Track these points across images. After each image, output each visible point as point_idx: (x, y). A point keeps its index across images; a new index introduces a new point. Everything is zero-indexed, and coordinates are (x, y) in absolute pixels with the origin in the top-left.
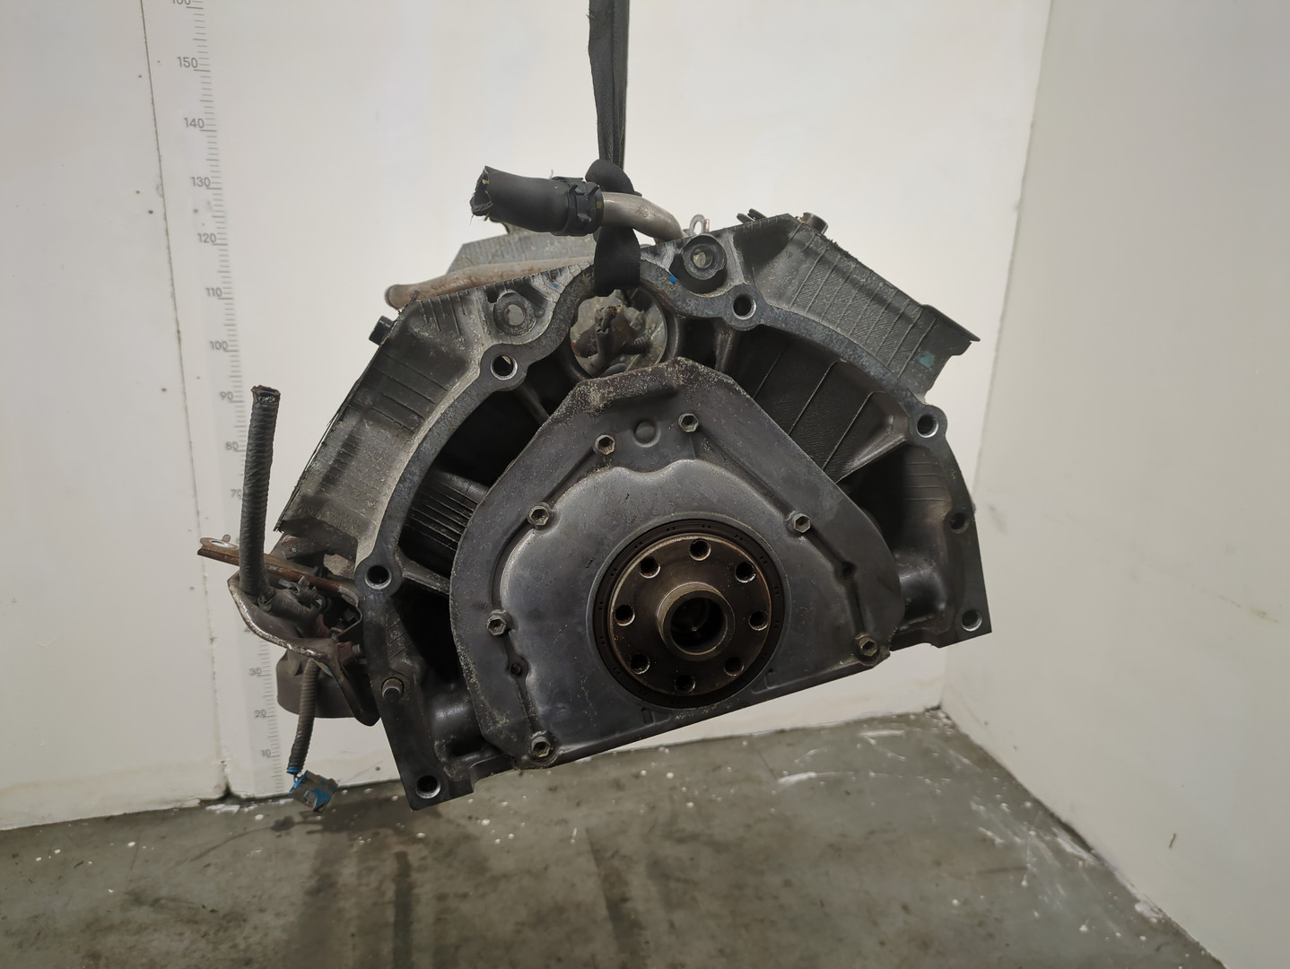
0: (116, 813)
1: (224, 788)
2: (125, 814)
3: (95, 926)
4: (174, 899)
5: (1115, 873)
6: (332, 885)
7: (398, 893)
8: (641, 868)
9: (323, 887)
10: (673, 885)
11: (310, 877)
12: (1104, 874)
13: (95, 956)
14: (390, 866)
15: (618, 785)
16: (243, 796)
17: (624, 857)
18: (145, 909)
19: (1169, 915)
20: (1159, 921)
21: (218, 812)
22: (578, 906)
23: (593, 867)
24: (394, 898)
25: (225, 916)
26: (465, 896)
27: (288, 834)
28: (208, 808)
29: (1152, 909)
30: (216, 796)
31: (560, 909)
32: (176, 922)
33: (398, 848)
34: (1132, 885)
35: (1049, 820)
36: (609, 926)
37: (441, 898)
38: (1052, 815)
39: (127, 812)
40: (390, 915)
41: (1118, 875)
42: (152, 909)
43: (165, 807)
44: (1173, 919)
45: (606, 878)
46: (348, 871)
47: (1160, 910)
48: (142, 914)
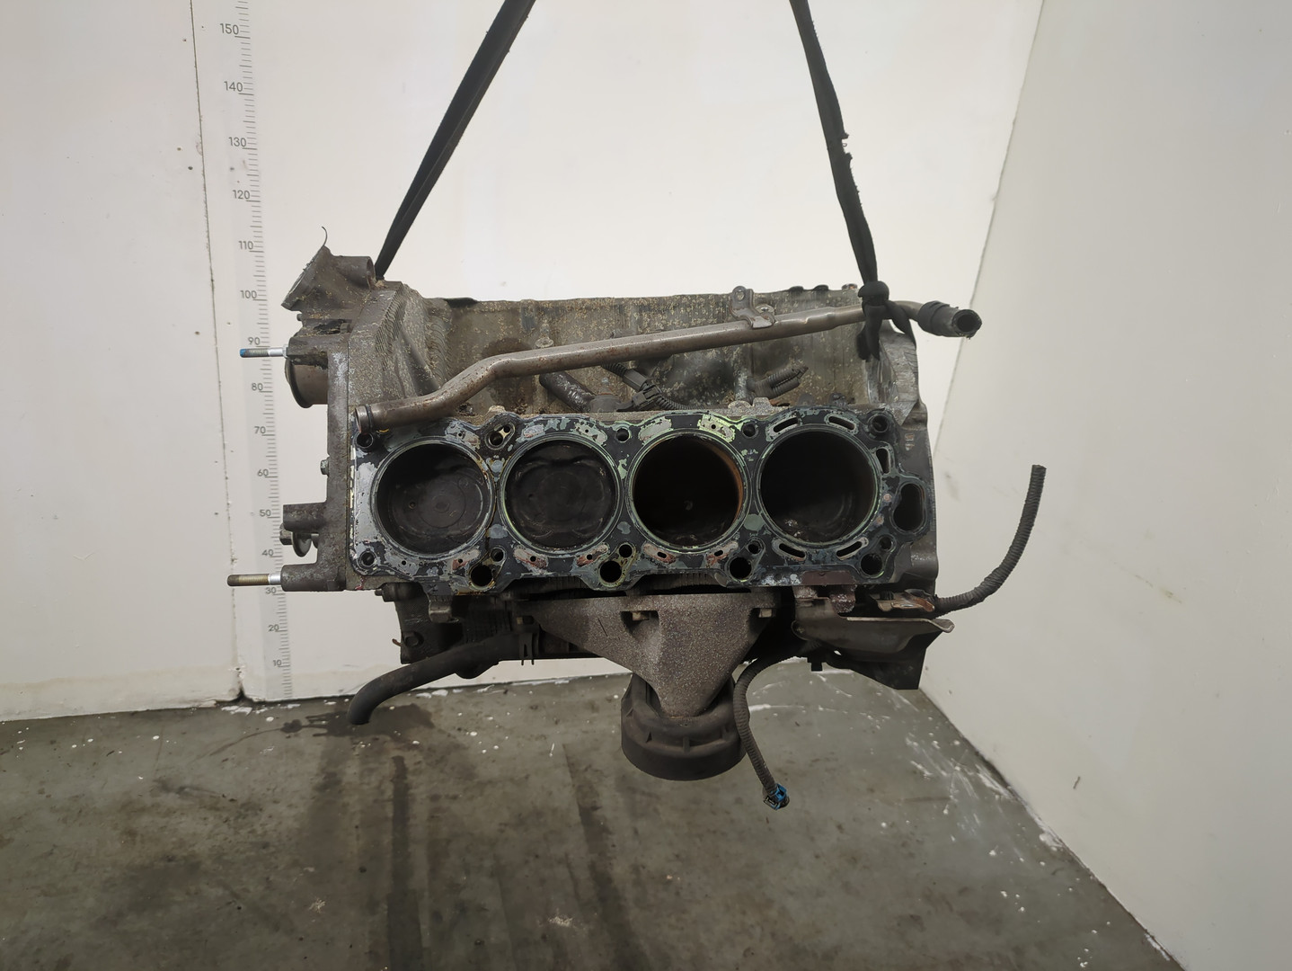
0: (140, 709)
1: (238, 692)
2: (148, 710)
3: (130, 808)
4: (197, 789)
5: (1026, 807)
6: (339, 782)
7: (396, 791)
8: (611, 782)
9: (330, 784)
10: (638, 797)
11: (317, 775)
12: (1017, 807)
13: (131, 833)
14: (388, 768)
15: (593, 707)
16: (255, 699)
17: (597, 771)
18: (172, 795)
19: (1067, 845)
20: (1058, 849)
21: (233, 713)
22: (555, 811)
23: (568, 779)
24: (392, 797)
25: (243, 805)
26: (455, 798)
27: (296, 736)
28: (223, 709)
29: (1054, 840)
30: (231, 699)
31: (538, 814)
32: (201, 808)
33: (396, 753)
34: (1040, 819)
35: (974, 758)
36: (581, 830)
37: (435, 798)
38: (977, 753)
39: (150, 709)
40: (389, 811)
41: (1028, 809)
42: (178, 795)
43: (185, 706)
44: (1071, 849)
45: (579, 789)
46: (351, 771)
47: (1061, 840)
48: (170, 800)
